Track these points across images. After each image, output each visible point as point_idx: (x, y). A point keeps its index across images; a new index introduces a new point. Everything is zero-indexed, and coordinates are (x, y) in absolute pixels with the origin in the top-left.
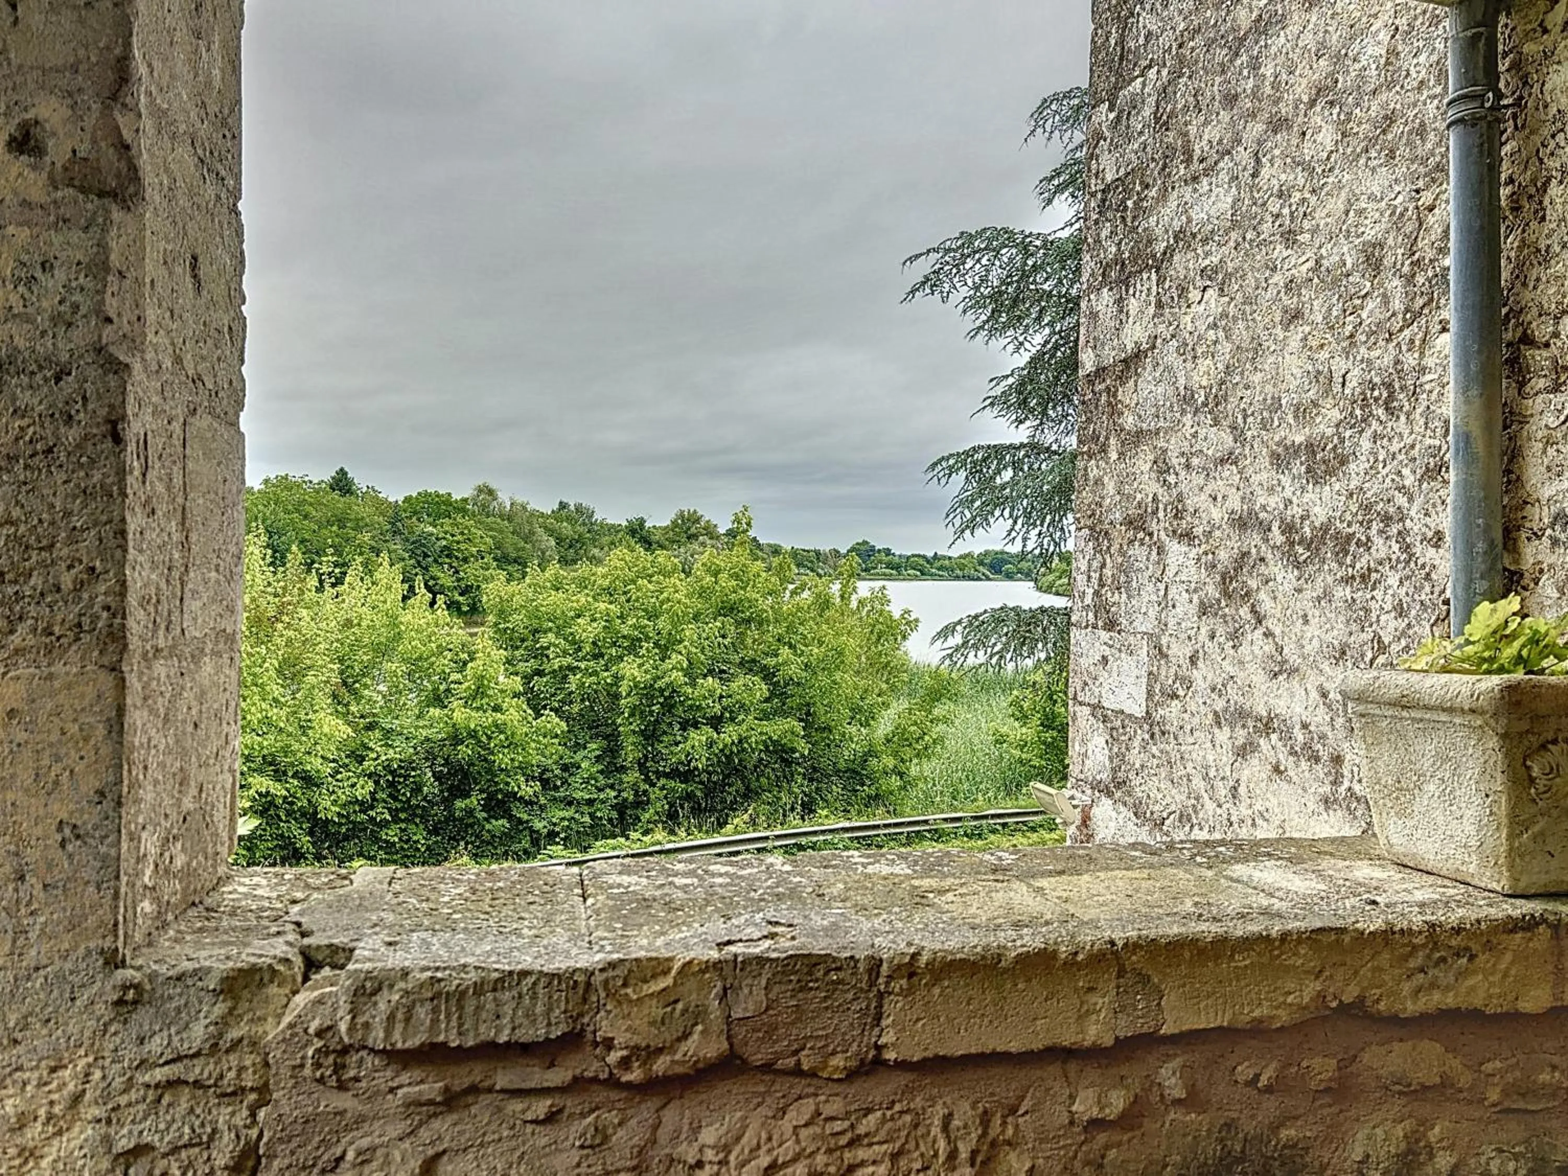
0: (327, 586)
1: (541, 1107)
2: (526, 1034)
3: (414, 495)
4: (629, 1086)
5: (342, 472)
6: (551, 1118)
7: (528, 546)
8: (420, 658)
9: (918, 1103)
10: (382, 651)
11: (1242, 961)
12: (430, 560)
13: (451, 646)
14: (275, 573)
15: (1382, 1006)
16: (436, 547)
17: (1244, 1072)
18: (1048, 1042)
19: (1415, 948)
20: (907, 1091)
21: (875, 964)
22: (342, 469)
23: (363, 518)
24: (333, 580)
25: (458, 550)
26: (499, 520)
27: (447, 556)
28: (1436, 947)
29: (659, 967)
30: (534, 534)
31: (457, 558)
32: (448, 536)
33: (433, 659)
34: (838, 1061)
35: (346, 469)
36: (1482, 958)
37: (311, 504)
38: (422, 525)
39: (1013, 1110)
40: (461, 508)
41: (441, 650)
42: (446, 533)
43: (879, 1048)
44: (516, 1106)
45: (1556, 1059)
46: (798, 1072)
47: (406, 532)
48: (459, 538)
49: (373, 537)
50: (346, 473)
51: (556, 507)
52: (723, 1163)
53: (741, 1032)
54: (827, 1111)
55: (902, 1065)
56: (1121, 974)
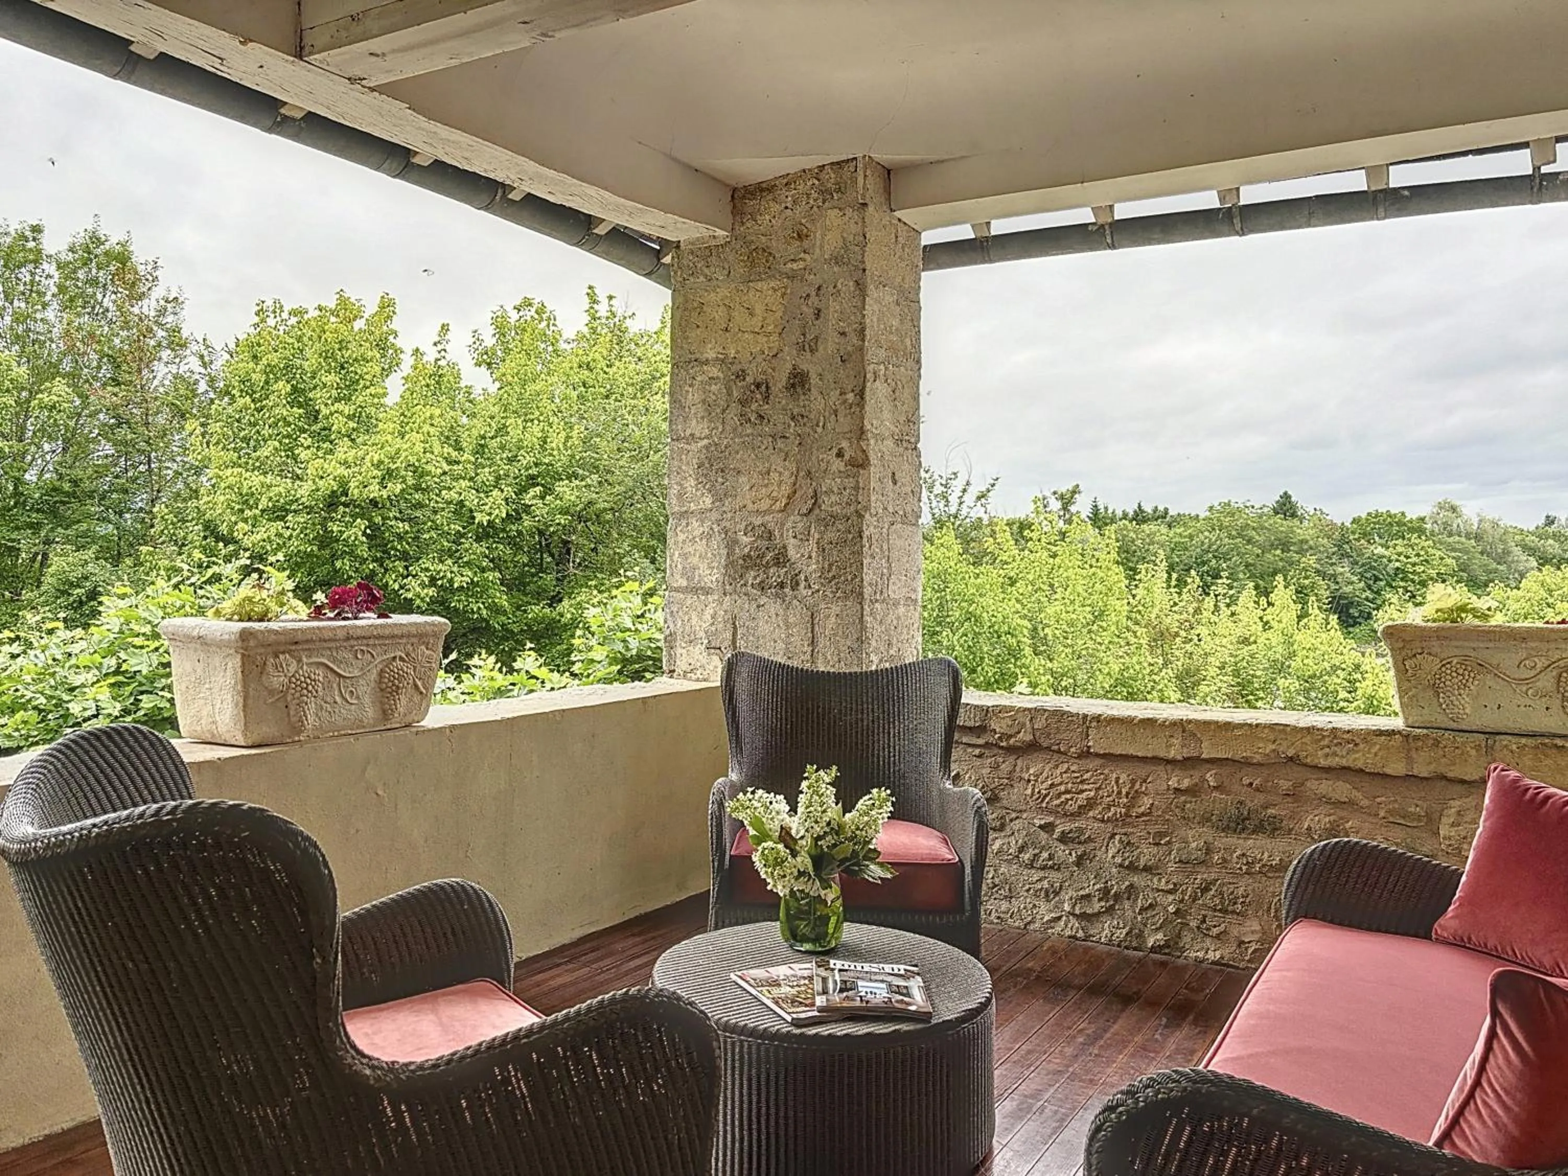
0: (1222, 605)
1: (977, 752)
2: (968, 724)
3: (1364, 516)
4: (1002, 748)
5: (1286, 496)
6: (980, 756)
7: (1501, 568)
8: (1313, 676)
9: (1106, 771)
10: (1279, 668)
11: (1237, 732)
12: (1382, 583)
13: (1343, 666)
14: (1180, 594)
15: (1309, 760)
16: (1388, 569)
17: (1246, 781)
18: (1155, 754)
19: (1324, 737)
20: (1103, 766)
21: (1085, 716)
22: (1286, 493)
23: (1307, 542)
24: (1228, 601)
25: (1414, 573)
26: (1463, 540)
27: (1402, 579)
28: (1335, 737)
29: (1012, 708)
30: (1509, 553)
31: (1413, 581)
32: (1402, 558)
33: (1326, 678)
34: (1073, 750)
35: (1290, 493)
36: (1362, 746)
37: (1254, 529)
38: (1372, 548)
39: (1145, 781)
40: (1418, 528)
41: (1335, 668)
42: (1399, 554)
43: (1089, 747)
44: (970, 750)
45: (1419, 803)
46: (1059, 752)
47: (1354, 554)
48: (1414, 559)
49: (1319, 560)
50: (1290, 497)
51: (1542, 521)
52: (1036, 781)
53: (1038, 734)
54: (1073, 768)
55: (1097, 755)
56: (1184, 731)
